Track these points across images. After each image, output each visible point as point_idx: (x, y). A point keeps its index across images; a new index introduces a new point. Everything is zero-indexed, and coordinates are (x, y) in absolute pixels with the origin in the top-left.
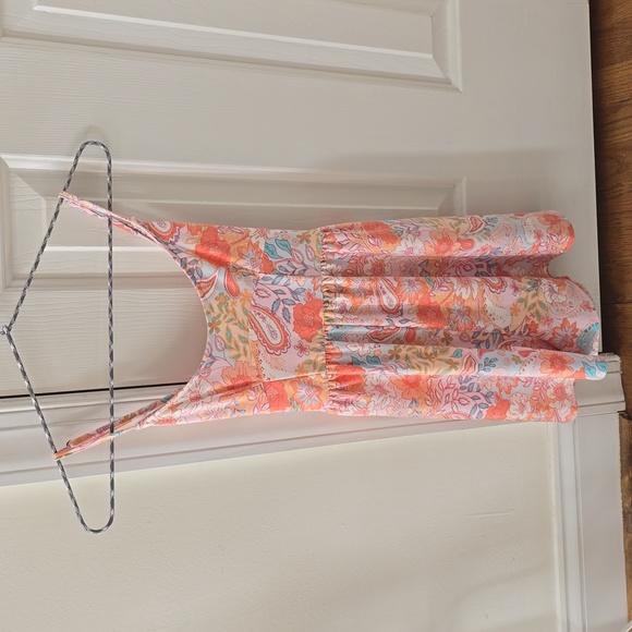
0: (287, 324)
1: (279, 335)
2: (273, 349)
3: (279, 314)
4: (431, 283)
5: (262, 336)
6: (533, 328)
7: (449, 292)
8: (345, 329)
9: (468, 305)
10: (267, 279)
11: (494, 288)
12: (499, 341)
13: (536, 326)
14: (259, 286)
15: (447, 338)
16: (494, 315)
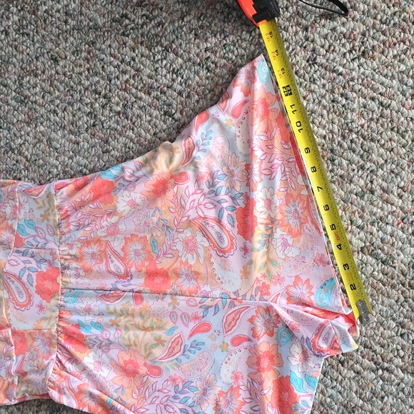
0: (31, 287)
1: (25, 295)
2: (19, 305)
3: (24, 279)
4: (157, 251)
5: (11, 295)
6: (264, 290)
7: (174, 259)
8: (76, 293)
9: (197, 269)
10: (18, 252)
11: (222, 252)
12: (230, 307)
13: (268, 287)
14: (13, 257)
15: (174, 303)
16: (223, 278)
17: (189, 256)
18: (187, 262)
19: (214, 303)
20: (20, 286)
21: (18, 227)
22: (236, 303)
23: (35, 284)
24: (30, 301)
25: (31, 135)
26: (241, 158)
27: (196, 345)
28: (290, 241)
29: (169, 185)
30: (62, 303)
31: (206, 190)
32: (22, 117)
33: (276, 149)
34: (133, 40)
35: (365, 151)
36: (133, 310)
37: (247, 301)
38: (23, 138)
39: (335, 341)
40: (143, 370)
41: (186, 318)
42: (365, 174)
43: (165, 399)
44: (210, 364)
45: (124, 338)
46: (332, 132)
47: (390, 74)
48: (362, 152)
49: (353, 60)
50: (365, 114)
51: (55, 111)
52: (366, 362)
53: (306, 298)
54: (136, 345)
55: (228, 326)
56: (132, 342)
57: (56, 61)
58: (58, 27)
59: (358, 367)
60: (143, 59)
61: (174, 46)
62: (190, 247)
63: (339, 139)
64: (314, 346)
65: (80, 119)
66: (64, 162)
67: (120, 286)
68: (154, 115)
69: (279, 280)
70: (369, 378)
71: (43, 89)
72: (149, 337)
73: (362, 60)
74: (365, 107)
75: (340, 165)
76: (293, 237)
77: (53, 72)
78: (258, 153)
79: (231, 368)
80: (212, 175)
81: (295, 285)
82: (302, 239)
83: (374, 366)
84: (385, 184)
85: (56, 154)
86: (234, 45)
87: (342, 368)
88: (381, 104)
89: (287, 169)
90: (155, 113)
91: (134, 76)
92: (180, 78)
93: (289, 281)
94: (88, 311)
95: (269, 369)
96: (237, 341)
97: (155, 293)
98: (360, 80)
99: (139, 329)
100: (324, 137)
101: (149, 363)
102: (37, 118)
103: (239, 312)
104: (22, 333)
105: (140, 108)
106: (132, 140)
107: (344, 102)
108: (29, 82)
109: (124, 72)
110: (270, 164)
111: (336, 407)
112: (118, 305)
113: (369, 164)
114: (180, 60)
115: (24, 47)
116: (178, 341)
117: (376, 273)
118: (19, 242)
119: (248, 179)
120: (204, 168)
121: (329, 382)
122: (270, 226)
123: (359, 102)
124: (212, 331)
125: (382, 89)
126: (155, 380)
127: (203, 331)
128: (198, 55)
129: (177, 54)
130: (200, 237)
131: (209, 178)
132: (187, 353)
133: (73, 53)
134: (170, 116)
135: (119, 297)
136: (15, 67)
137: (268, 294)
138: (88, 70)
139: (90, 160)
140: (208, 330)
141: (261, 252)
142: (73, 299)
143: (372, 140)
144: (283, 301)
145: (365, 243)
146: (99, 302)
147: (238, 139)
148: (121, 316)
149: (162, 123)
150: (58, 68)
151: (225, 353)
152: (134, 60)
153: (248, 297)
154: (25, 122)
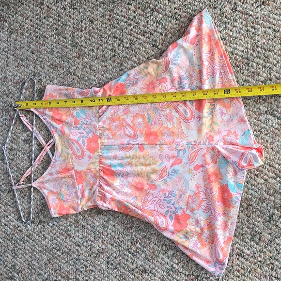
0: (84, 146)
1: (80, 151)
2: (78, 157)
3: (80, 142)
4: (151, 122)
5: (73, 152)
6: (210, 138)
7: (160, 126)
8: (108, 148)
9: (173, 130)
10: (76, 127)
11: (186, 120)
12: (192, 149)
13: (212, 137)
14: (73, 131)
15: (161, 149)
16: (188, 134)
17: (169, 123)
18: (167, 127)
19: (183, 148)
20: (78, 146)
21: (76, 114)
22: (195, 147)
23: (86, 145)
24: (83, 154)
25: (80, 64)
26: (196, 67)
27: (175, 171)
28: (225, 111)
29: (156, 85)
30: (101, 154)
31: (177, 86)
32: (75, 54)
33: (216, 60)
34: (134, 6)
35: (266, 57)
36: (140, 155)
37: (201, 145)
38: (76, 66)
39: (251, 161)
40: (146, 187)
41: (168, 157)
42: (267, 70)
43: (159, 201)
44: (183, 181)
45: (135, 171)
46: (247, 48)
47: (279, 13)
48: (264, 58)
49: (257, 7)
50: (265, 36)
51: (93, 50)
52: (270, 174)
53: (234, 142)
54: (142, 174)
55: (191, 160)
56: (140, 173)
57: (92, 22)
58: (92, 3)
59: (266, 177)
60: (140, 16)
61: (157, 8)
62: (169, 118)
63: (251, 52)
64: (239, 165)
65: (106, 53)
66: (99, 77)
67: (131, 142)
68: (147, 47)
69: (219, 132)
70: (273, 183)
71: (86, 38)
72: (148, 169)
73: (263, 7)
74: (265, 33)
75: (252, 66)
76: (226, 108)
77: (91, 28)
78: (206, 63)
79: (195, 183)
80: (180, 78)
81: (228, 135)
82: (231, 109)
83: (275, 176)
84: (277, 75)
85: (95, 74)
86: (191, 5)
87: (257, 178)
88: (274, 30)
89: (222, 71)
90: (148, 46)
91: (135, 27)
92: (161, 26)
93: (224, 133)
94: (115, 157)
95: (216, 181)
96: (197, 167)
97: (150, 144)
98: (262, 18)
99: (143, 165)
100: (243, 51)
101: (149, 183)
102: (83, 55)
103: (197, 151)
104: (80, 172)
105: (139, 44)
106: (135, 62)
107: (253, 31)
108: (78, 35)
109: (130, 25)
110: (213, 69)
111: (254, 200)
112: (131, 153)
113: (268, 64)
114: (161, 16)
115: (75, 16)
116: (165, 170)
117: (274, 124)
118: (76, 123)
119: (201, 78)
120: (176, 74)
121: (250, 186)
122: (213, 103)
123: (261, 30)
124: (183, 163)
125: (275, 22)
126: (153, 192)
127: (178, 164)
128: (170, 12)
129: (159, 13)
130: (174, 113)
131: (179, 79)
132: (170, 176)
133: (101, 17)
134: (156, 47)
135: (131, 148)
136: (70, 27)
137: (213, 140)
138: (110, 25)
139: (113, 75)
140: (180, 163)
141: (209, 118)
142: (107, 151)
143: (270, 51)
144: (222, 144)
145: (268, 108)
146: (121, 152)
147: (194, 56)
148: (133, 159)
149: (152, 51)
150: (93, 25)
151: (191, 175)
152: (135, 18)
153: (202, 143)
154: (76, 57)
